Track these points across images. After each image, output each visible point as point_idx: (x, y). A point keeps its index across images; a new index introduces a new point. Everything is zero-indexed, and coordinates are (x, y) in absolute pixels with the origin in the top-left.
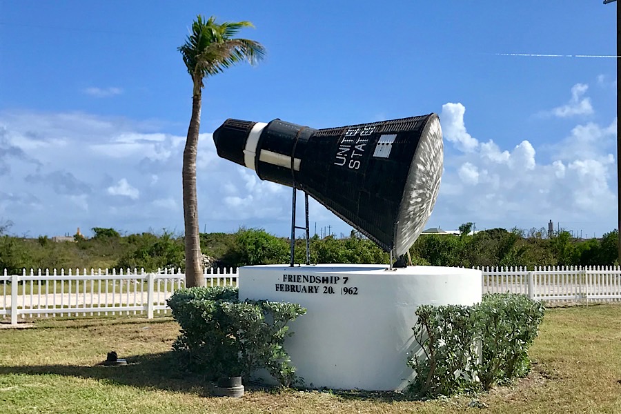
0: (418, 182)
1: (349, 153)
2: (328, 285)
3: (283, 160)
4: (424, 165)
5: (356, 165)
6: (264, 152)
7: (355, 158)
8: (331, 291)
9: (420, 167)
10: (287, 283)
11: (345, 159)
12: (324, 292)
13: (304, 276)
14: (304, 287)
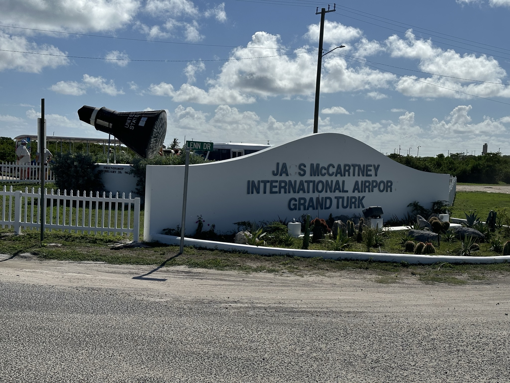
0: (154, 135)
1: (130, 123)
2: (120, 171)
3: (106, 124)
4: (157, 130)
5: (132, 128)
6: (98, 120)
7: (132, 125)
8: (120, 172)
9: (155, 130)
10: (105, 169)
11: (128, 125)
12: (118, 173)
13: (111, 167)
14: (111, 171)
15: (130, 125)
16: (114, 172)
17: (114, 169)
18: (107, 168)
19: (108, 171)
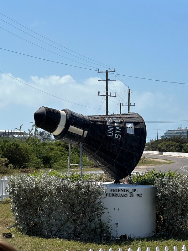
1: (114, 130)
3: (80, 131)
7: (118, 133)
8: (133, 196)
11: (112, 133)
12: (131, 196)
13: (122, 190)
14: (122, 194)
15: (114, 133)
16: (126, 195)
17: (125, 192)
18: (116, 191)
19: (117, 195)
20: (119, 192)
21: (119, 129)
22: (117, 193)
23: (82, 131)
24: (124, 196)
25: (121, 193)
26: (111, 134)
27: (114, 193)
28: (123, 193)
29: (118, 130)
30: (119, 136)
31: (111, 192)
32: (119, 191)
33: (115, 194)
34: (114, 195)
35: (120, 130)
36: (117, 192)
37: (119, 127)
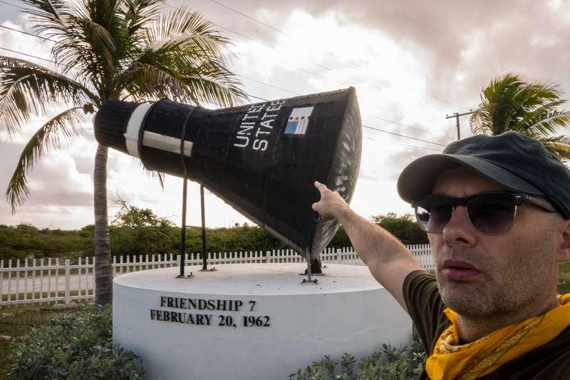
1: (254, 131)
2: (226, 314)
3: (171, 143)
6: (149, 135)
7: (261, 137)
9: (346, 146)
10: (166, 308)
11: (247, 138)
12: (220, 324)
13: (190, 300)
14: (190, 316)
15: (252, 138)
16: (205, 321)
17: (200, 308)
18: (174, 304)
19: (178, 318)
20: (181, 307)
21: (268, 126)
22: (178, 311)
23: (179, 141)
24: (200, 321)
25: (188, 312)
26: (243, 142)
27: (170, 310)
28: (195, 312)
29: (264, 129)
30: (263, 145)
31: (162, 305)
32: (182, 303)
33: (172, 313)
34: (170, 316)
35: (271, 127)
36: (177, 307)
37: (268, 122)
